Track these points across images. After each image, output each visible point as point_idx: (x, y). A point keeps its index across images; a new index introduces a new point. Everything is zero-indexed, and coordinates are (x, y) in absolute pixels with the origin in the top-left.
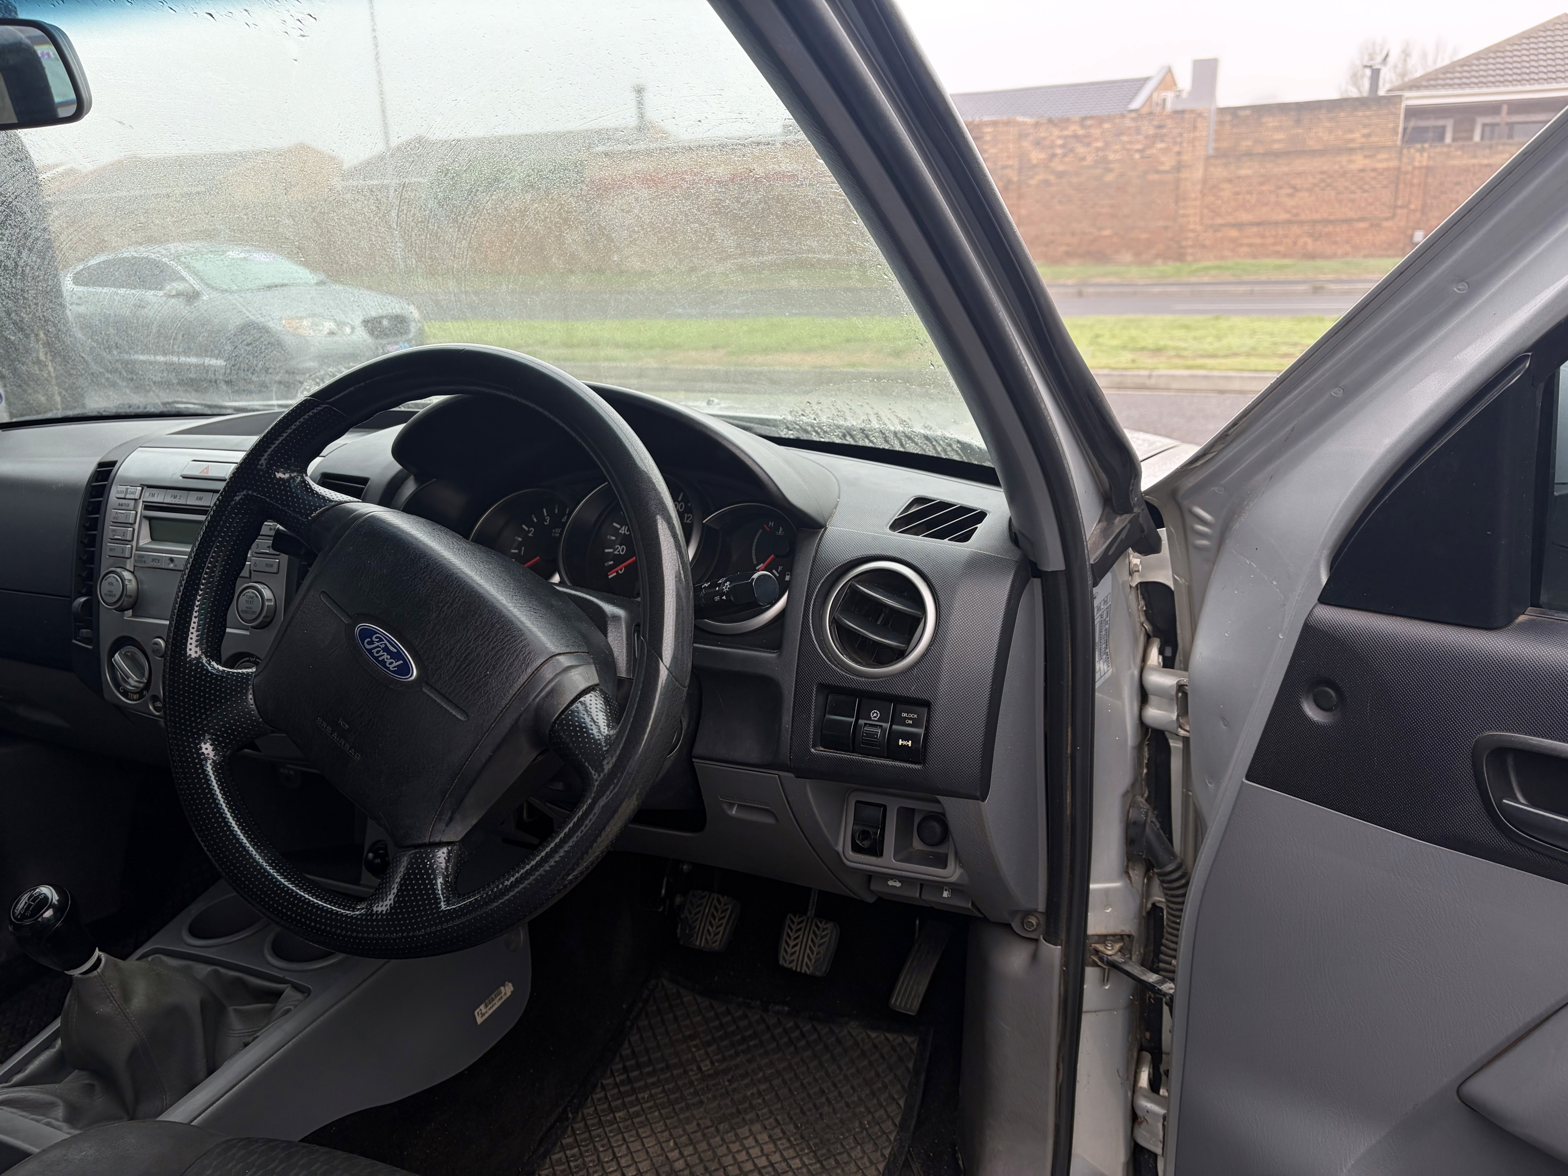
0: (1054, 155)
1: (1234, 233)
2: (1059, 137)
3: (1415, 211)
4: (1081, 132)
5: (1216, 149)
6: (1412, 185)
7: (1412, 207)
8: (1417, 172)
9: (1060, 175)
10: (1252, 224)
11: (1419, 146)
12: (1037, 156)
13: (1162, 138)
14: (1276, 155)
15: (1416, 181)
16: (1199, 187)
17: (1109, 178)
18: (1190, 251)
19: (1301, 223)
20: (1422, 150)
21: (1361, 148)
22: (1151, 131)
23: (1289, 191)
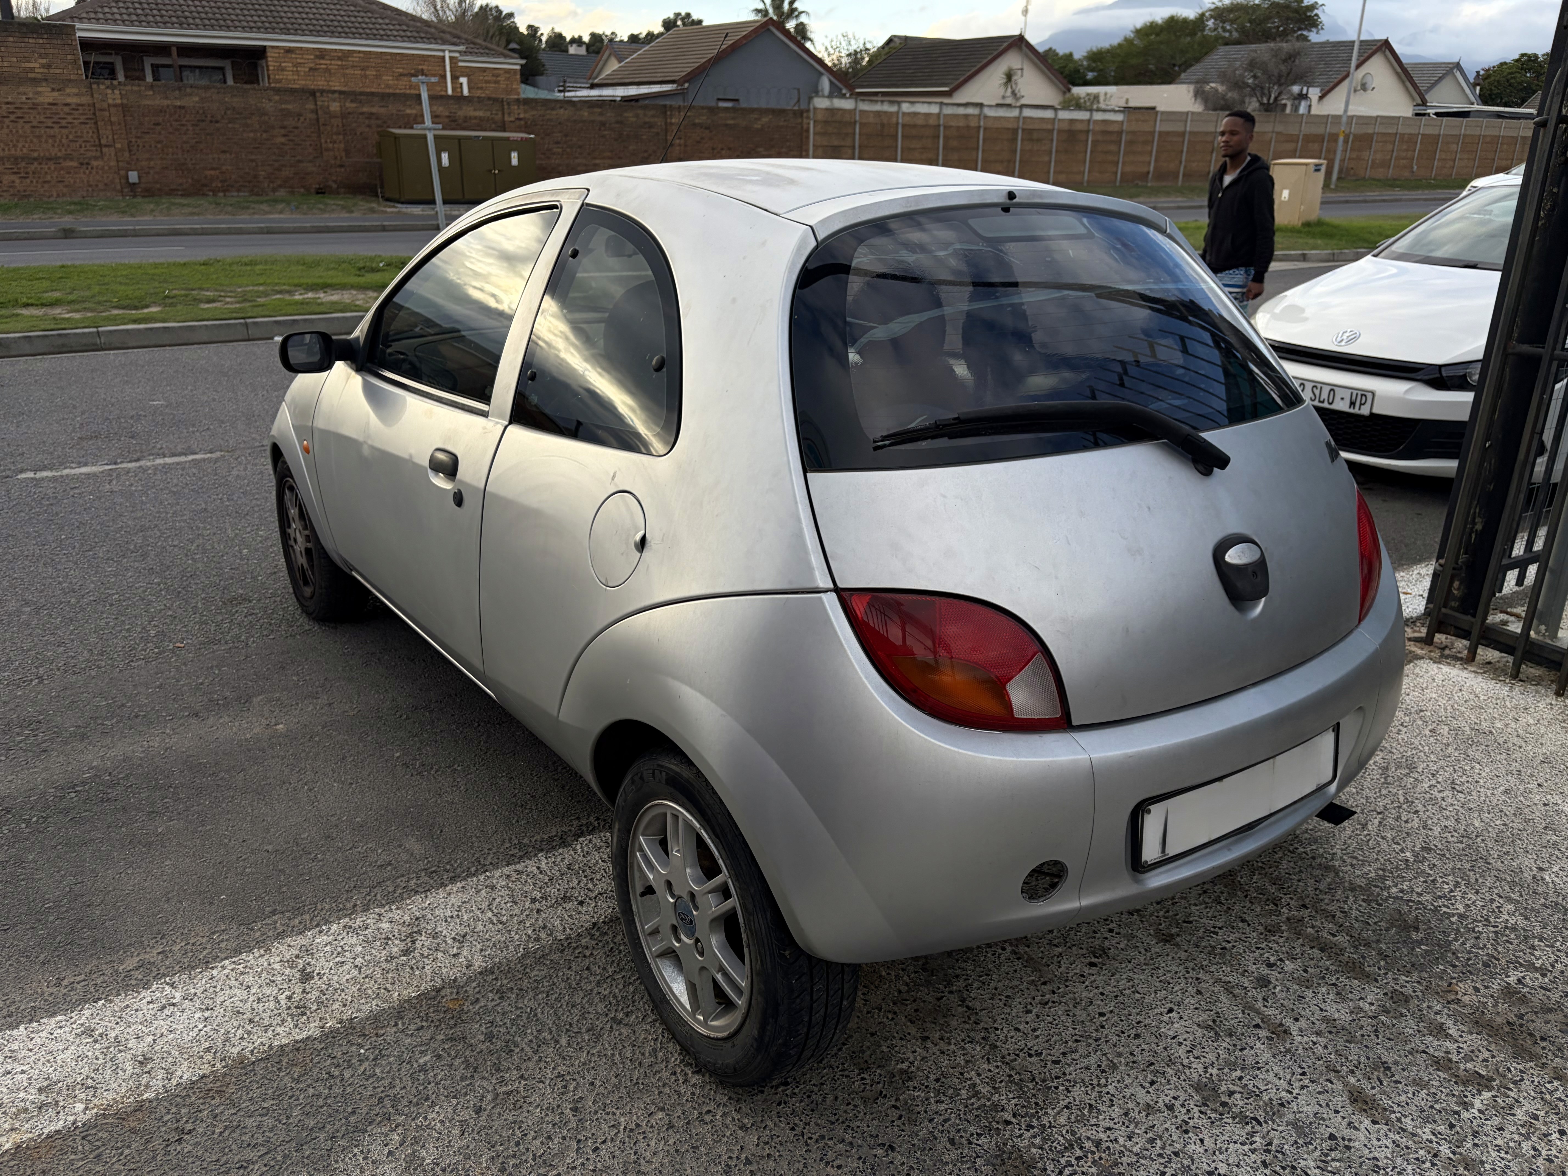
3: (122, 150)
6: (112, 124)
7: (118, 146)
8: (112, 110)
15: (114, 119)
20: (113, 87)
21: (45, 80)
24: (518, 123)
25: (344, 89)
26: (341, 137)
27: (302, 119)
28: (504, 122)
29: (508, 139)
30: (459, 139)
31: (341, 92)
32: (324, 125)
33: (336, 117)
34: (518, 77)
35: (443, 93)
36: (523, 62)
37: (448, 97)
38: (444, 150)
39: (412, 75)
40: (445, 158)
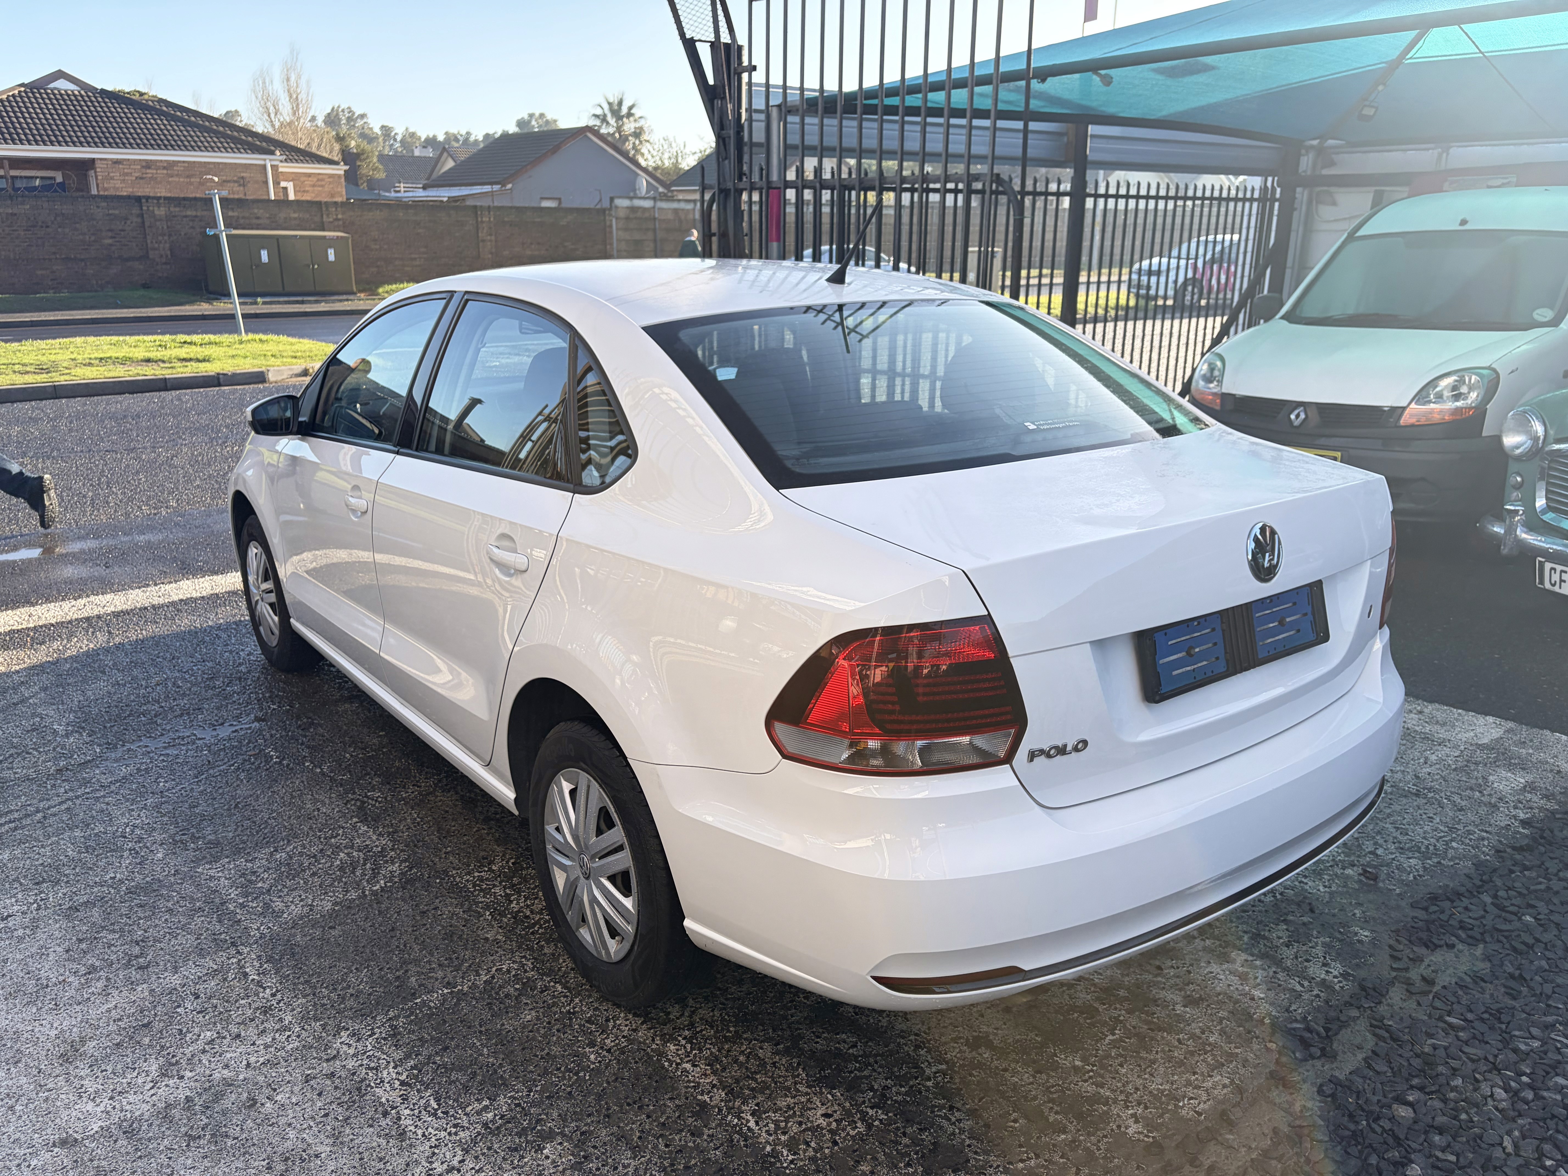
24: (336, 223)
25: (169, 195)
26: (166, 238)
27: (129, 222)
28: (323, 223)
29: (325, 237)
30: (278, 238)
31: (165, 198)
32: (150, 227)
33: (160, 220)
34: (343, 180)
35: (266, 197)
36: (347, 167)
37: (269, 201)
38: (263, 248)
39: (235, 182)
40: (264, 256)
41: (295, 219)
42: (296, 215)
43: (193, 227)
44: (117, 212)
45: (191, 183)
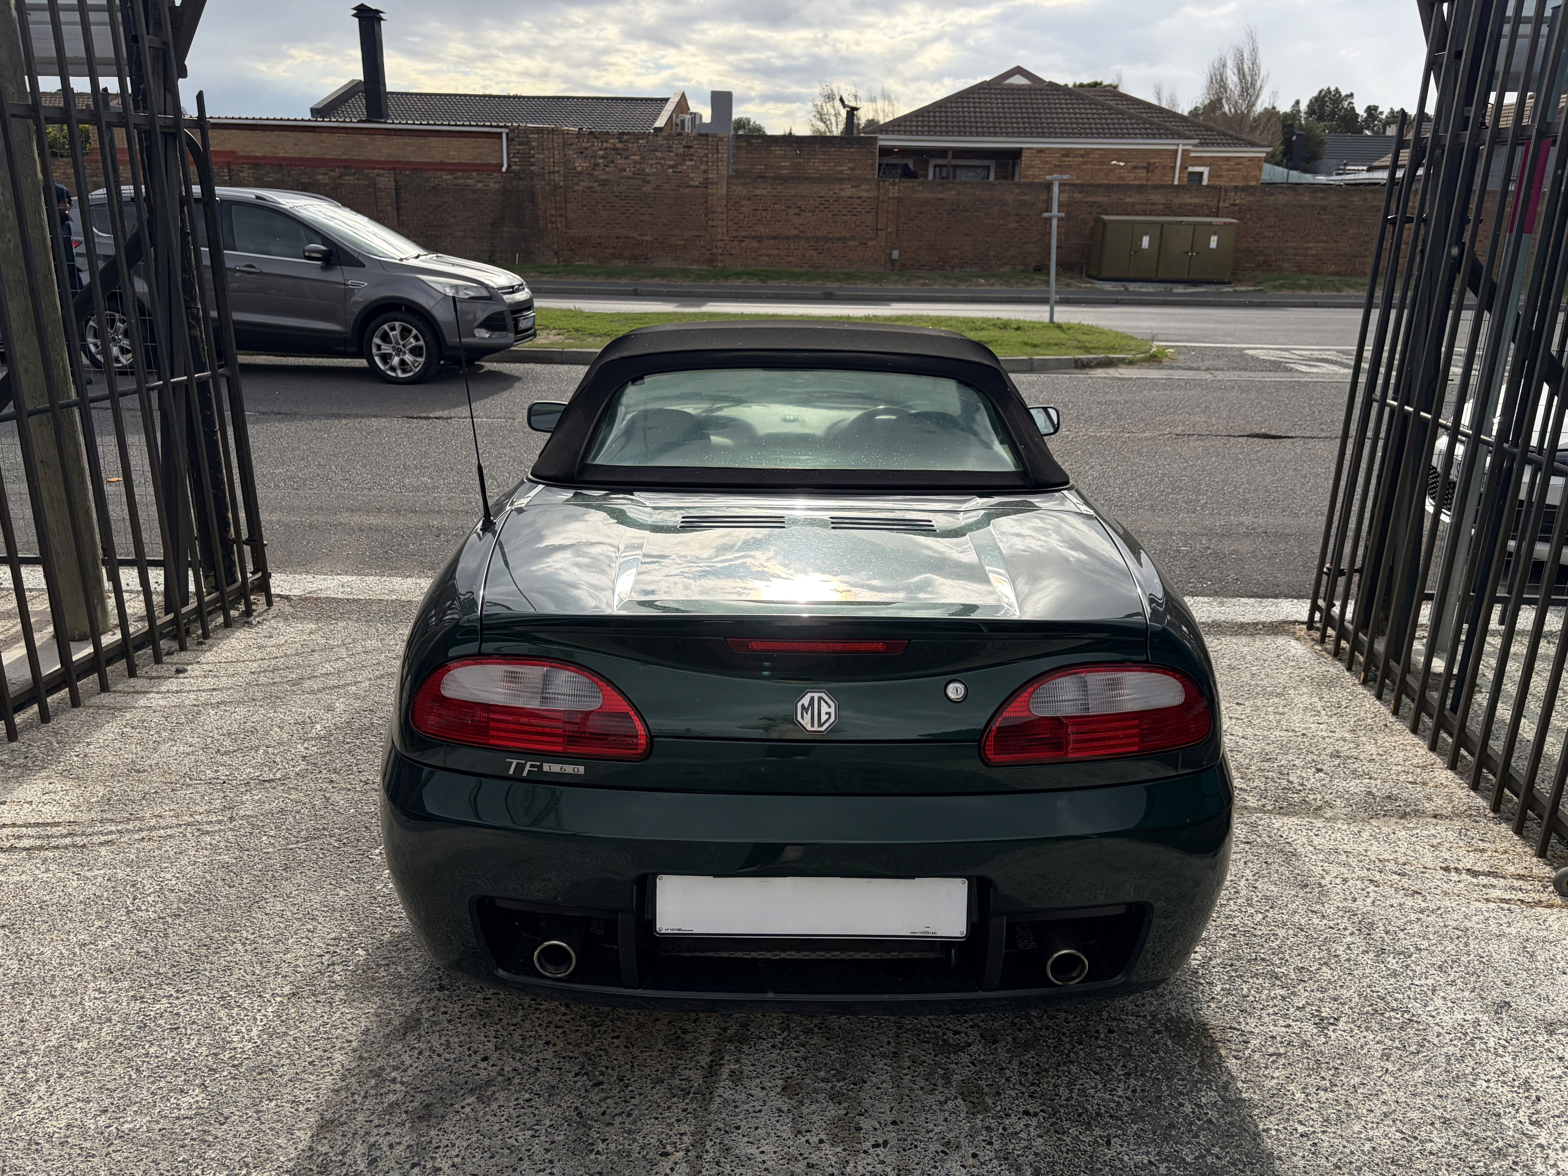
0: (597, 165)
1: (755, 245)
2: (601, 149)
3: (891, 233)
4: (619, 145)
5: (735, 170)
6: (888, 212)
7: (889, 230)
8: (891, 202)
9: (604, 183)
10: (769, 237)
11: (891, 180)
12: (581, 164)
13: (691, 157)
14: (785, 180)
15: (890, 209)
16: (724, 202)
17: (647, 189)
18: (719, 257)
19: (807, 239)
20: (894, 184)
21: (849, 179)
22: (681, 151)
23: (797, 211)
24: (1231, 209)
28: (1216, 208)
29: (1211, 224)
30: (1162, 225)
34: (1263, 162)
35: (1166, 182)
36: (1270, 149)
37: (1172, 186)
38: (1146, 234)
39: (1143, 167)
40: (1146, 241)
41: (1190, 204)
42: (1192, 201)
43: (1090, 213)
44: (1027, 198)
45: (1101, 170)
